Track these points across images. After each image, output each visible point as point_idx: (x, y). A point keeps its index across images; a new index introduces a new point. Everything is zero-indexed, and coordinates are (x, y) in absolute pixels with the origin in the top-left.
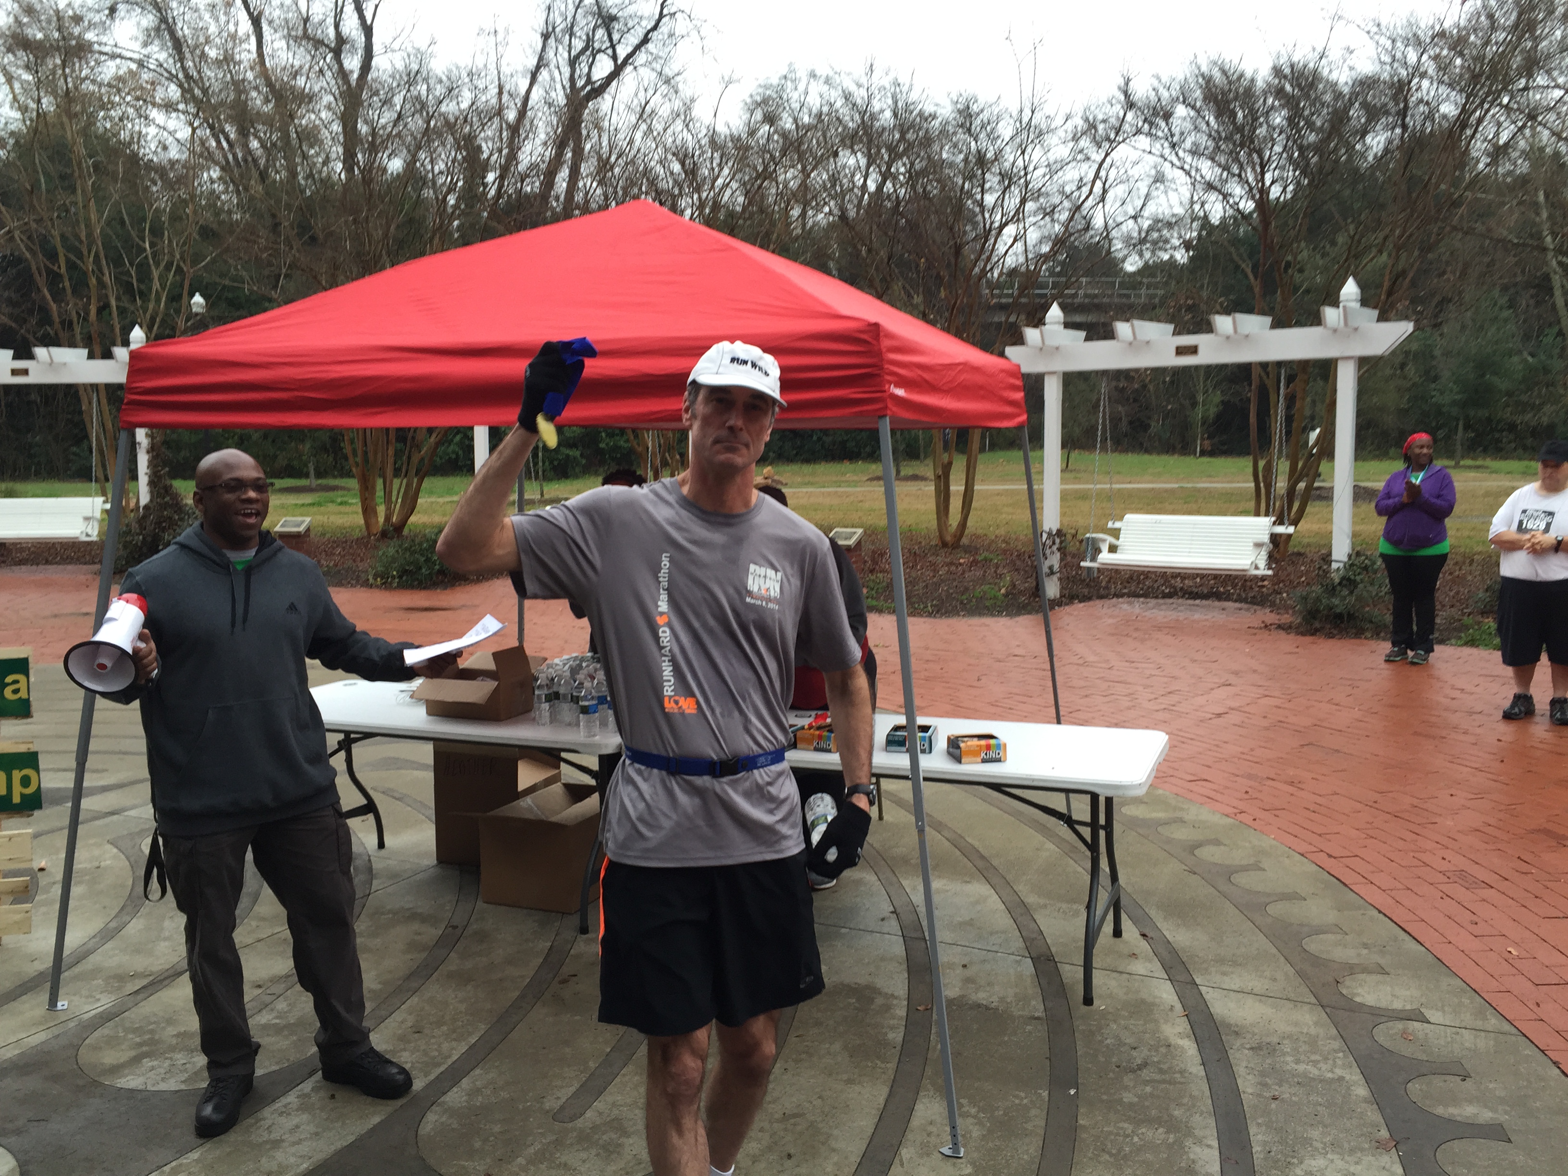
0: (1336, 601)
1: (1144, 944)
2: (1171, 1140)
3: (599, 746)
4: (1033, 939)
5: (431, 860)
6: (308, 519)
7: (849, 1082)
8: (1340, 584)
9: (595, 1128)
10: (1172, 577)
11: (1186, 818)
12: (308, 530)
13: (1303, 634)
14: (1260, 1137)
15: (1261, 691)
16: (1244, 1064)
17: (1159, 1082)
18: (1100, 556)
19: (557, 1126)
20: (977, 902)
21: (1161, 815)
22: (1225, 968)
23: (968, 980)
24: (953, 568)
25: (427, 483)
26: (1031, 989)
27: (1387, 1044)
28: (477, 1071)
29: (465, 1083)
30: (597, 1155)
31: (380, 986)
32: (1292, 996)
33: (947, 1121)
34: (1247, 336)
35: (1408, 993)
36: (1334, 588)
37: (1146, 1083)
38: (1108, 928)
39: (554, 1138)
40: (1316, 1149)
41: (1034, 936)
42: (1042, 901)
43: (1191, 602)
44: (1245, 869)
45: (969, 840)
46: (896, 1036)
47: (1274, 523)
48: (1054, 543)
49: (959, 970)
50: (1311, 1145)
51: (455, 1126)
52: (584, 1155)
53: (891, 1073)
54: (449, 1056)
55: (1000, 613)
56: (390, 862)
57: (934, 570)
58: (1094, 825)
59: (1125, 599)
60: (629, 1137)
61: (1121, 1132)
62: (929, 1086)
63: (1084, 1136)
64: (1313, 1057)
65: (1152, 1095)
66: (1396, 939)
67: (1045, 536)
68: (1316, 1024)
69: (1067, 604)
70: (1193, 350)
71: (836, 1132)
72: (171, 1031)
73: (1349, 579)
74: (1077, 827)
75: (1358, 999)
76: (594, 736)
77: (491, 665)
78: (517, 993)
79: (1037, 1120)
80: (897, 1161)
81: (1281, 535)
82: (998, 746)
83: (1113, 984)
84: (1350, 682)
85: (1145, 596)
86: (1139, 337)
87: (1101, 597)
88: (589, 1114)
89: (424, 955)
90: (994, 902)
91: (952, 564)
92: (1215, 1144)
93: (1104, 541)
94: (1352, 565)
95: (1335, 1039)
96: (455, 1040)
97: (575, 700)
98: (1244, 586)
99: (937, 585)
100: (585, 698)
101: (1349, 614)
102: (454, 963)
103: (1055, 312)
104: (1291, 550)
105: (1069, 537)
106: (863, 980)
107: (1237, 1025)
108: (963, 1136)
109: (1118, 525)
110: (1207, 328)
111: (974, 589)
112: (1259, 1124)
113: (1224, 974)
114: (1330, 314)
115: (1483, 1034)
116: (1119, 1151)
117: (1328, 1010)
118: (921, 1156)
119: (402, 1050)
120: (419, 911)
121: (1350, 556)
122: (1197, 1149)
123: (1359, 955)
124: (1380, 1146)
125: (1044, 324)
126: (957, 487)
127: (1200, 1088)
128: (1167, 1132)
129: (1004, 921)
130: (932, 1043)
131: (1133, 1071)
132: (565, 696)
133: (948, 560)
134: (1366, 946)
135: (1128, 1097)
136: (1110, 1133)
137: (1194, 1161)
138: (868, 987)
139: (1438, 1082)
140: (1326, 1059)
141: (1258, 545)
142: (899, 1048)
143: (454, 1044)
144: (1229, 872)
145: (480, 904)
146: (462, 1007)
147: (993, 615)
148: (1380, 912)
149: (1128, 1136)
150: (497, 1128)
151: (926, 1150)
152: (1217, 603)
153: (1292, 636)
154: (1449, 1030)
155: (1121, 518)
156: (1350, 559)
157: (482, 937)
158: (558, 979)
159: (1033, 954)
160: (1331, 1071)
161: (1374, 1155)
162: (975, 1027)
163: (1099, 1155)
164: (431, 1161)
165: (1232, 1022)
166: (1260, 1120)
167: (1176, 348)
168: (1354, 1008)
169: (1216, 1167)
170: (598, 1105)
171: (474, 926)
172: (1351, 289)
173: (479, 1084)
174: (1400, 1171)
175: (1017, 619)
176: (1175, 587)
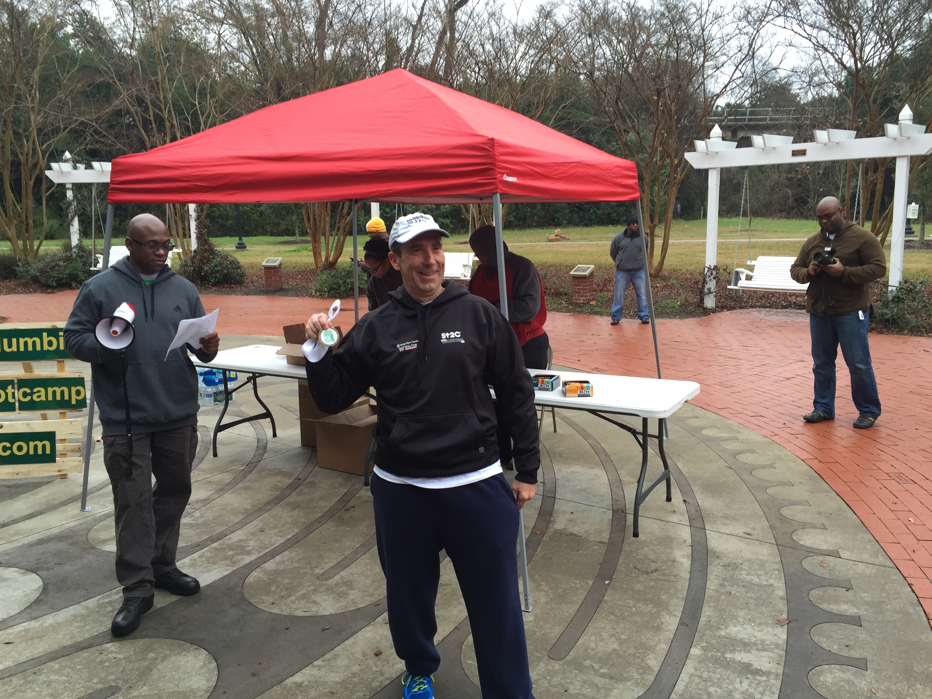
0: (887, 311)
1: (683, 506)
2: (654, 611)
4: (618, 501)
5: (299, 444)
6: (280, 258)
8: (893, 300)
9: (337, 585)
10: (790, 295)
11: (740, 436)
12: (280, 264)
14: (708, 613)
16: (715, 574)
17: (661, 580)
18: (740, 282)
19: (318, 582)
20: (593, 479)
21: (725, 435)
22: (728, 522)
23: (571, 521)
24: (652, 289)
25: (348, 239)
26: (606, 527)
27: (808, 568)
28: (286, 552)
29: (278, 558)
30: (334, 598)
32: (761, 538)
34: (838, 143)
35: (835, 541)
36: (887, 303)
37: (652, 580)
39: (314, 588)
40: (739, 622)
41: (621, 499)
42: (631, 480)
44: (764, 467)
48: (712, 274)
49: (568, 515)
50: (737, 619)
51: (265, 579)
52: (326, 597)
54: (274, 544)
55: (675, 317)
56: (277, 444)
58: (644, 434)
59: (757, 309)
60: (353, 590)
61: (627, 605)
64: (759, 573)
65: (653, 587)
66: (840, 510)
67: (706, 269)
68: (769, 555)
69: (718, 312)
70: (803, 153)
73: (898, 297)
74: (635, 434)
75: (801, 543)
78: (320, 515)
79: (580, 597)
82: (589, 388)
83: (656, 526)
85: (770, 307)
86: (767, 145)
87: (742, 308)
88: (336, 577)
89: (278, 493)
90: (603, 480)
91: (652, 287)
92: (679, 615)
93: (743, 272)
94: (901, 288)
95: (777, 563)
96: (280, 536)
101: (894, 320)
102: (293, 497)
103: (716, 131)
105: (722, 270)
107: (720, 553)
109: (753, 263)
110: (811, 138)
111: (661, 302)
112: (709, 606)
113: (725, 525)
115: (871, 566)
116: (621, 615)
117: (780, 548)
119: (250, 540)
120: (284, 470)
121: (900, 283)
122: (667, 617)
123: (813, 518)
124: (779, 623)
125: (709, 138)
127: (683, 586)
128: (653, 607)
129: (604, 489)
130: (537, 553)
131: (647, 573)
134: (819, 513)
135: (639, 587)
136: (619, 605)
137: (662, 623)
139: (831, 591)
140: (767, 574)
143: (279, 538)
144: (751, 469)
145: (317, 468)
146: (289, 520)
147: (670, 318)
149: (629, 607)
150: (286, 581)
154: (851, 562)
155: (755, 259)
156: (900, 285)
157: (312, 485)
158: (344, 508)
159: (615, 509)
160: (767, 581)
161: (772, 627)
162: (565, 545)
163: (609, 616)
164: (247, 595)
165: (718, 551)
166: (711, 604)
167: (793, 151)
168: (796, 546)
169: (675, 627)
170: (342, 573)
171: (309, 479)
172: (906, 113)
173: (284, 559)
174: (785, 637)
175: (685, 320)
176: (790, 302)
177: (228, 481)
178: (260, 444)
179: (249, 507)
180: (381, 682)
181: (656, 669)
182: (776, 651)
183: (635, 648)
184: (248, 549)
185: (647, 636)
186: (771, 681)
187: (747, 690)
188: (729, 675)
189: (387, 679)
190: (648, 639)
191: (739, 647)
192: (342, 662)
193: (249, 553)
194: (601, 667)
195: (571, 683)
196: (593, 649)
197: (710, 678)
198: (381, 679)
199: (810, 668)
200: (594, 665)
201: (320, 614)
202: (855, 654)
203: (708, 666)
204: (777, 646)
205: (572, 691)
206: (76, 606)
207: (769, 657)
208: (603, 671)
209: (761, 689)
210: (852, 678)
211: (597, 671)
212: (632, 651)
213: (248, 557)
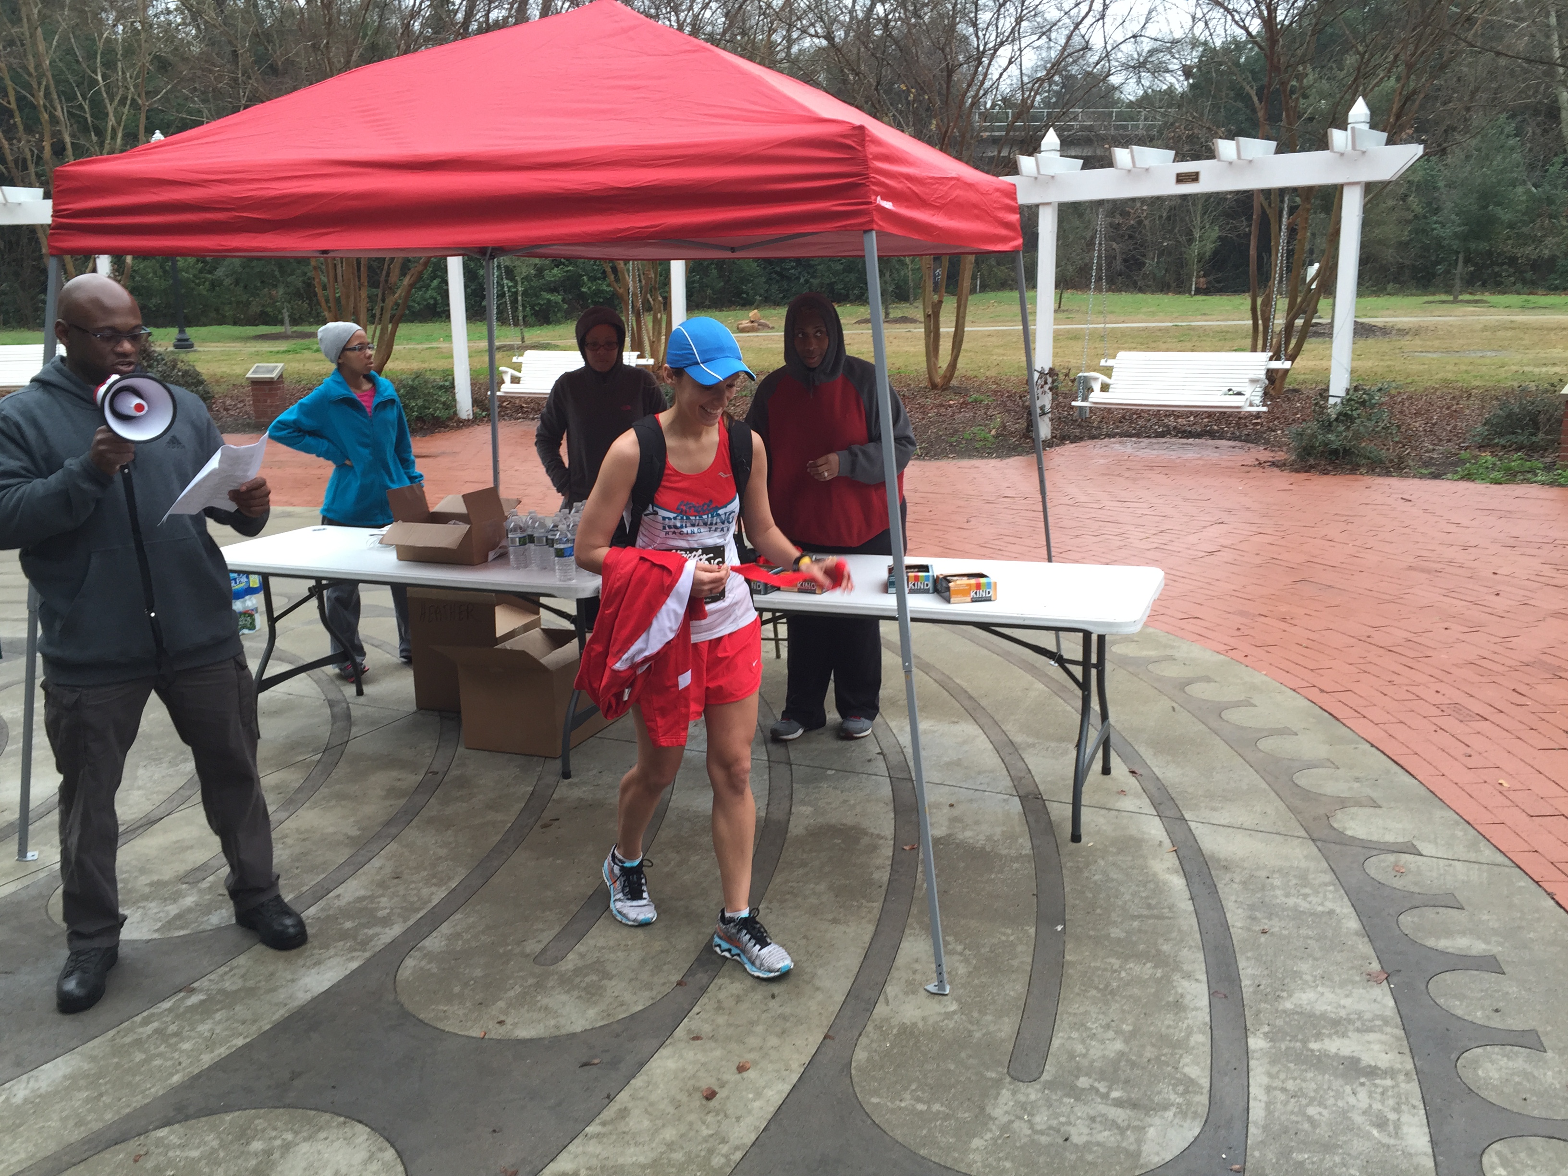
0: (1331, 437)
1: (1132, 780)
2: (1159, 975)
3: (576, 590)
4: (1021, 778)
5: (412, 707)
6: (281, 365)
7: (835, 921)
8: (1336, 420)
9: (577, 971)
10: (1166, 416)
11: (1177, 655)
12: (281, 376)
13: (1297, 471)
14: (1250, 971)
15: (1254, 528)
16: (1233, 898)
17: (1147, 917)
18: (1092, 395)
19: (538, 969)
20: (965, 742)
21: (1153, 653)
22: (1215, 804)
23: (954, 820)
24: (942, 410)
25: (403, 329)
26: (1020, 827)
27: (1378, 877)
28: (458, 916)
29: (445, 928)
30: (580, 997)
31: (358, 833)
32: (1282, 830)
33: (933, 959)
34: (1250, 161)
35: (1400, 826)
36: (1330, 424)
37: (1135, 918)
38: (1097, 765)
39: (535, 980)
40: (1306, 982)
41: (1022, 775)
42: (1030, 740)
43: (1184, 441)
44: (1237, 705)
45: (958, 681)
46: (883, 876)
47: (1271, 359)
48: (1046, 383)
49: (946, 810)
50: (1301, 978)
51: (434, 970)
52: (564, 997)
53: (876, 913)
54: (430, 901)
55: (990, 455)
56: (370, 709)
57: (924, 413)
58: (1085, 663)
59: (1117, 439)
60: (610, 979)
61: (1109, 967)
62: (915, 925)
63: (1070, 971)
64: (1304, 891)
65: (1140, 931)
66: (1388, 772)
67: (1036, 375)
68: (1307, 858)
69: (1058, 445)
70: (1194, 177)
71: (820, 972)
72: (144, 880)
73: (1346, 415)
74: (1068, 666)
75: (1349, 833)
76: (570, 579)
77: (461, 508)
78: (499, 838)
79: (1024, 957)
80: (882, 998)
81: (1276, 371)
82: (989, 585)
83: (1102, 820)
84: (1345, 518)
85: (1138, 435)
86: (1138, 165)
87: (1093, 437)
88: (571, 956)
89: (402, 802)
90: (982, 743)
91: (941, 405)
92: (1204, 978)
93: (1096, 379)
94: (1349, 400)
95: (1325, 872)
96: (435, 885)
97: (550, 543)
98: (1238, 424)
99: (926, 427)
100: (559, 541)
101: (1345, 449)
102: (434, 808)
103: (1051, 139)
104: (1287, 386)
105: (1061, 377)
106: (849, 820)
107: (1226, 860)
108: (949, 973)
109: (1110, 362)
110: (1210, 154)
111: (963, 431)
112: (1248, 959)
113: (1214, 809)
114: (1337, 137)
115: (1476, 866)
116: (1107, 986)
117: (1319, 844)
118: (906, 993)
119: (380, 896)
120: (398, 757)
121: (1348, 391)
122: (1185, 983)
123: (1350, 788)
124: (1371, 978)
125: (1040, 152)
126: (947, 329)
127: (1189, 923)
128: (1155, 967)
129: (990, 759)
130: (919, 882)
131: (1121, 907)
132: (540, 538)
133: (937, 402)
134: (1357, 780)
135: (1116, 932)
136: (1098, 968)
137: (1182, 996)
138: (853, 828)
139: (1430, 913)
140: (1316, 892)
141: (1254, 381)
142: (884, 887)
143: (434, 889)
144: (1219, 709)
145: (461, 750)
146: (443, 852)
147: (982, 457)
148: (1372, 746)
149: (1115, 971)
150: (478, 972)
151: (912, 988)
152: (1210, 442)
153: (1286, 473)
154: (1441, 862)
155: (1114, 357)
156: (1347, 394)
157: (463, 783)
158: (539, 823)
159: (1021, 793)
160: (1322, 904)
161: (1364, 988)
162: (962, 865)
163: (1086, 991)
164: (409, 1007)
165: (1222, 856)
166: (1249, 954)
167: (1178, 175)
168: (1345, 841)
169: (1204, 1002)
170: (580, 948)
171: (455, 772)
172: (1360, 111)
173: (459, 928)
174: (1391, 1003)
175: (1008, 460)
176: (1168, 426)
177: (297, 785)
178: (336, 710)
179: (354, 832)
180: (726, 1156)
181: (1205, 1082)
182: (1388, 1030)
183: (1153, 1045)
184: (380, 914)
185: (1166, 1022)
186: (1403, 1085)
187: (1370, 1106)
188: (1330, 1081)
189: (737, 1148)
190: (1169, 1027)
191: (1324, 1027)
192: (638, 1122)
193: (386, 922)
194: (1110, 1088)
195: (1069, 1123)
196: (1084, 1056)
197: (1301, 1089)
198: (724, 1149)
199: (1454, 1056)
200: (1096, 1084)
201: (563, 1031)
202: (1515, 1023)
203: (1289, 1068)
204: (1386, 1022)
205: (1075, 1139)
206: (67, 1057)
207: (1381, 1042)
208: (1115, 1094)
209: (1391, 1102)
210: (1529, 1068)
211: (1105, 1096)
212: (1149, 1052)
213: (387, 930)
